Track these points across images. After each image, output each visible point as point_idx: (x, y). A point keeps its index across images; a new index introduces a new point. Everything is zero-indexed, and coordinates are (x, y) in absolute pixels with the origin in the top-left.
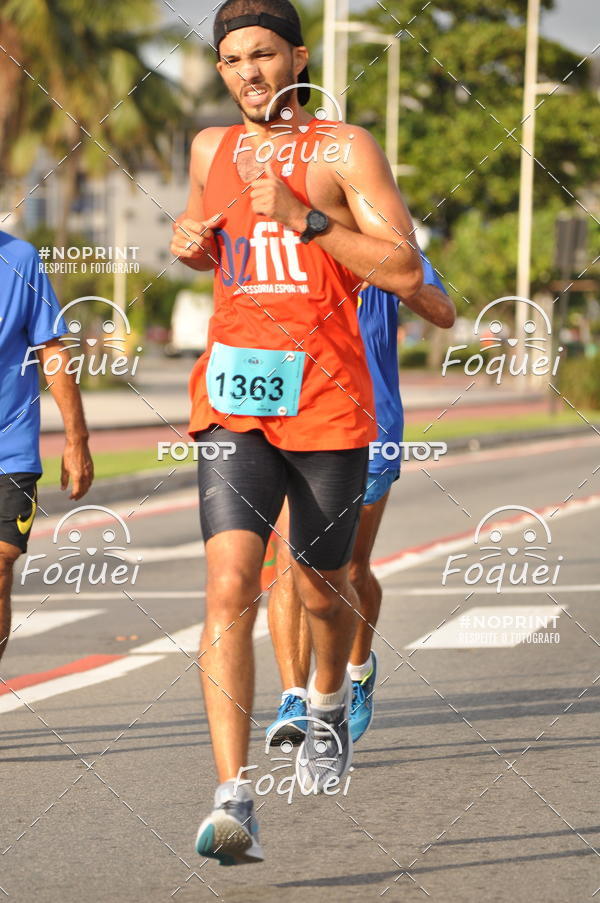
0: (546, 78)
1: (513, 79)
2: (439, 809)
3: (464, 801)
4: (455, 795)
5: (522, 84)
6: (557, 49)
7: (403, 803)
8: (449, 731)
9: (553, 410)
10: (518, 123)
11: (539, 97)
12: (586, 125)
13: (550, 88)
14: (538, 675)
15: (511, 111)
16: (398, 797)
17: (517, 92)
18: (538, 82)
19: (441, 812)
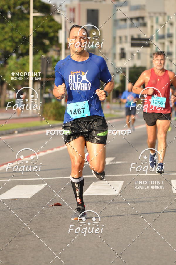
1: (26, 12)
2: (6, 252)
3: (14, 249)
4: (11, 247)
8: (9, 226)
9: (41, 120)
10: (28, 26)
11: (34, 17)
12: (50, 27)
13: (38, 14)
14: (38, 207)
15: (26, 22)
18: (34, 13)
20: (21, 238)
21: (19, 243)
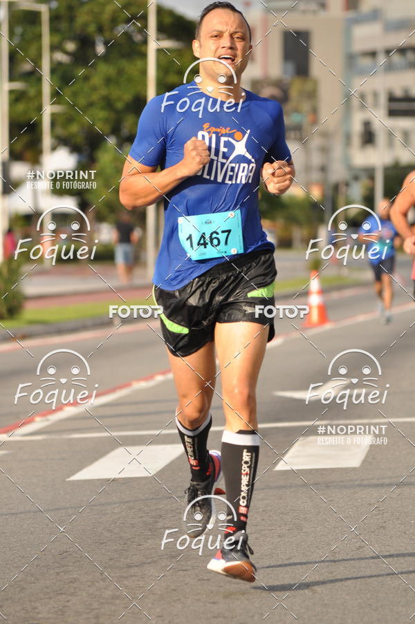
0: (164, 36)
1: (138, 38)
2: (96, 605)
3: (114, 597)
4: (108, 593)
5: (145, 42)
6: (171, 13)
7: (68, 601)
8: (102, 543)
10: (144, 72)
11: (160, 51)
13: (167, 44)
15: (139, 63)
16: (64, 596)
17: (143, 48)
18: (158, 40)
19: (97, 606)
20: (133, 571)
21: (126, 582)
